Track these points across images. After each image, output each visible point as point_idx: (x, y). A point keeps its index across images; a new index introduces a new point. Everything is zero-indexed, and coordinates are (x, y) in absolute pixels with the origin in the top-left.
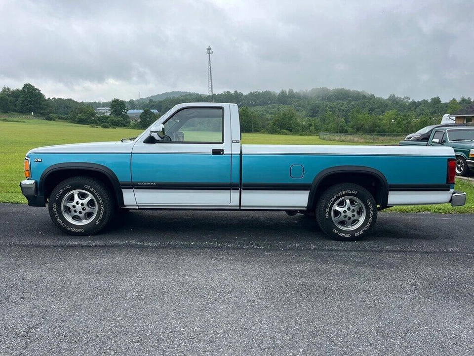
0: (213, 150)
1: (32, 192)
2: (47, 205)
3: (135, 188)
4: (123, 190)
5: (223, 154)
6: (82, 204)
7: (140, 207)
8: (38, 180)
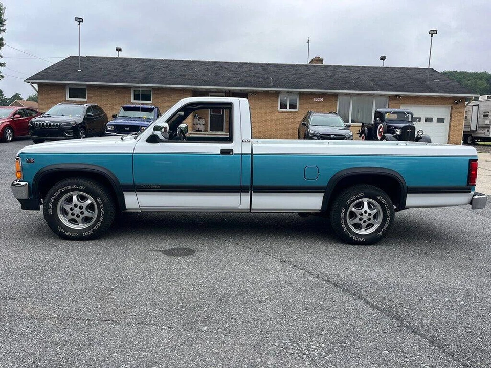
0: (221, 150)
1: (25, 195)
2: (41, 207)
3: (138, 191)
4: (125, 193)
5: (232, 154)
6: (81, 208)
7: (143, 211)
8: (31, 181)
